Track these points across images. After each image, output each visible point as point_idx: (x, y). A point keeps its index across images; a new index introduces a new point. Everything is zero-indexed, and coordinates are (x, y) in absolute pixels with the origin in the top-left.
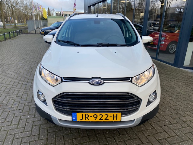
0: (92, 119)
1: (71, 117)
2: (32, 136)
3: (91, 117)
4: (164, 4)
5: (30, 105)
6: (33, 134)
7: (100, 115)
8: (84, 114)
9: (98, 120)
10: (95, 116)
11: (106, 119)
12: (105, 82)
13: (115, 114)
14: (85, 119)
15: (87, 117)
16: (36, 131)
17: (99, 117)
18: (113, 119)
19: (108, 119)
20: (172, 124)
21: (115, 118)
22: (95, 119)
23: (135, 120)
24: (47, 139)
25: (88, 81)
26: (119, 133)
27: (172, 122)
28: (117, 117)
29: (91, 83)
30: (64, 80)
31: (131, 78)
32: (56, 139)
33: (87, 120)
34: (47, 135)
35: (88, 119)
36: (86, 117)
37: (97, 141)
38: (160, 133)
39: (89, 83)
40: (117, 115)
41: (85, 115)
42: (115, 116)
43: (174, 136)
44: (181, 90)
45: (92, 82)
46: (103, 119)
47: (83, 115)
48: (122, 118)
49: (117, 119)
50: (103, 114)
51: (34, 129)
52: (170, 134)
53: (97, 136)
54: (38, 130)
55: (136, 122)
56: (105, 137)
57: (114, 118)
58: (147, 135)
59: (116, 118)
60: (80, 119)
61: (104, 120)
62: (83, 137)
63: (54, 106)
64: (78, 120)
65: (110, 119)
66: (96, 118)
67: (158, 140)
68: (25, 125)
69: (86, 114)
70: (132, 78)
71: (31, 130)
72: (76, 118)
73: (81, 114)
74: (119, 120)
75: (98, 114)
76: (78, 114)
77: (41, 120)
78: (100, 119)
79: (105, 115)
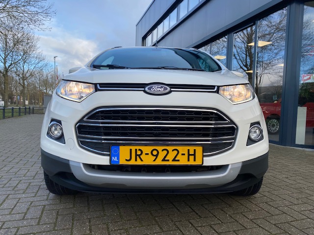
0: (148, 160)
1: (108, 158)
2: (26, 219)
3: (146, 154)
4: (251, 72)
5: (30, 183)
7: (163, 150)
8: (133, 148)
9: (159, 162)
10: (155, 153)
11: (174, 160)
12: (172, 89)
13: (192, 149)
14: (136, 160)
15: (139, 156)
16: (34, 213)
17: (162, 155)
18: (189, 160)
19: (178, 160)
20: (295, 205)
21: (192, 158)
22: (154, 161)
23: (230, 167)
24: (55, 224)
25: (143, 89)
26: (199, 216)
27: (296, 203)
28: (194, 155)
29: (148, 91)
30: (100, 87)
31: (216, 87)
32: (73, 224)
33: (139, 163)
34: (57, 218)
35: (142, 160)
36: (136, 155)
38: (277, 215)
39: (145, 91)
40: (195, 150)
41: (136, 150)
42: (192, 152)
43: (303, 219)
44: (299, 168)
45: (149, 89)
46: (168, 160)
47: (131, 150)
48: (204, 158)
49: (195, 160)
50: (170, 148)
51: (31, 210)
52: (295, 217)
53: (155, 220)
54: (39, 212)
55: (232, 172)
57: (190, 156)
58: (253, 218)
60: (127, 160)
61: (171, 163)
63: (78, 137)
64: (122, 162)
65: (183, 161)
66: (157, 156)
67: (274, 225)
68: (15, 206)
69: (138, 148)
70: (219, 87)
71: (24, 212)
72: (118, 158)
73: (129, 148)
74: (198, 162)
75: (160, 148)
76: (121, 148)
77: (47, 200)
78: (164, 160)
79: (173, 150)
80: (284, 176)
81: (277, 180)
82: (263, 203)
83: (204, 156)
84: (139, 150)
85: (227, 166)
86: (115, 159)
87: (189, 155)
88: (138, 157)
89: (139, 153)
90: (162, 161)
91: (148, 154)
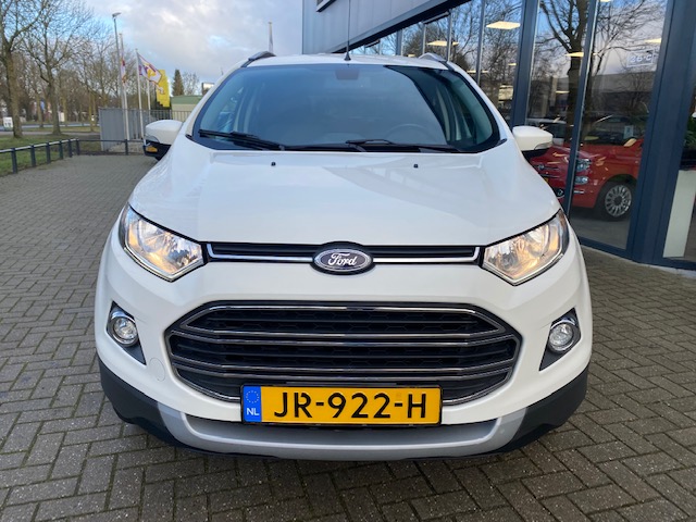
0: (323, 416)
1: (237, 407)
2: (82, 495)
3: (318, 404)
5: (84, 384)
6: (85, 487)
7: (354, 397)
8: (291, 391)
9: (346, 418)
10: (337, 401)
11: (378, 415)
12: (376, 260)
13: (417, 393)
14: (297, 415)
15: (304, 407)
16: (97, 477)
17: (352, 405)
18: (410, 416)
19: (388, 416)
20: (639, 455)
21: (416, 411)
22: (336, 416)
23: (498, 423)
24: (139, 507)
25: (310, 259)
27: (640, 449)
28: (423, 406)
29: (321, 265)
30: (215, 252)
31: (477, 249)
32: (175, 508)
33: (303, 419)
34: (142, 491)
35: (309, 415)
36: (297, 406)
37: (344, 515)
38: (595, 487)
39: (313, 264)
40: (424, 396)
41: (296, 395)
42: (417, 400)
43: (650, 500)
44: (661, 337)
45: (324, 259)
46: (366, 416)
47: (285, 395)
48: (445, 410)
49: (423, 415)
50: (370, 393)
51: (90, 469)
52: (634, 493)
53: (341, 498)
54: (107, 475)
55: (502, 432)
56: (375, 502)
57: (413, 409)
58: (544, 494)
59: (420, 409)
60: (276, 414)
61: (371, 420)
62: (284, 501)
63: (172, 360)
64: (268, 417)
65: (397, 417)
66: (341, 407)
67: (588, 515)
68: (57, 457)
69: (300, 391)
70: (483, 249)
71: (77, 472)
72: (259, 411)
73: (280, 390)
74: (431, 419)
75: (347, 393)
76: (265, 390)
77: (120, 437)
78: (356, 415)
79: (376, 397)
80: (625, 363)
81: (608, 377)
82: (570, 449)
83: (442, 405)
84: (304, 395)
85: (492, 422)
86: (252, 412)
87: (411, 406)
88: (300, 410)
89: (302, 401)
90: (353, 416)
91: (322, 404)
